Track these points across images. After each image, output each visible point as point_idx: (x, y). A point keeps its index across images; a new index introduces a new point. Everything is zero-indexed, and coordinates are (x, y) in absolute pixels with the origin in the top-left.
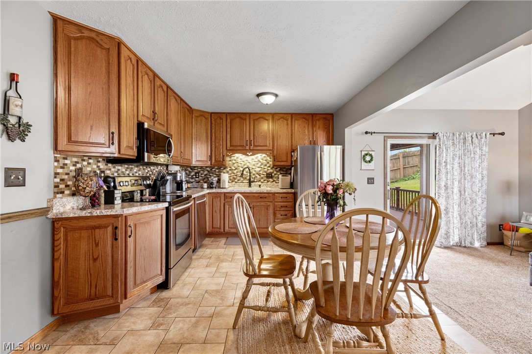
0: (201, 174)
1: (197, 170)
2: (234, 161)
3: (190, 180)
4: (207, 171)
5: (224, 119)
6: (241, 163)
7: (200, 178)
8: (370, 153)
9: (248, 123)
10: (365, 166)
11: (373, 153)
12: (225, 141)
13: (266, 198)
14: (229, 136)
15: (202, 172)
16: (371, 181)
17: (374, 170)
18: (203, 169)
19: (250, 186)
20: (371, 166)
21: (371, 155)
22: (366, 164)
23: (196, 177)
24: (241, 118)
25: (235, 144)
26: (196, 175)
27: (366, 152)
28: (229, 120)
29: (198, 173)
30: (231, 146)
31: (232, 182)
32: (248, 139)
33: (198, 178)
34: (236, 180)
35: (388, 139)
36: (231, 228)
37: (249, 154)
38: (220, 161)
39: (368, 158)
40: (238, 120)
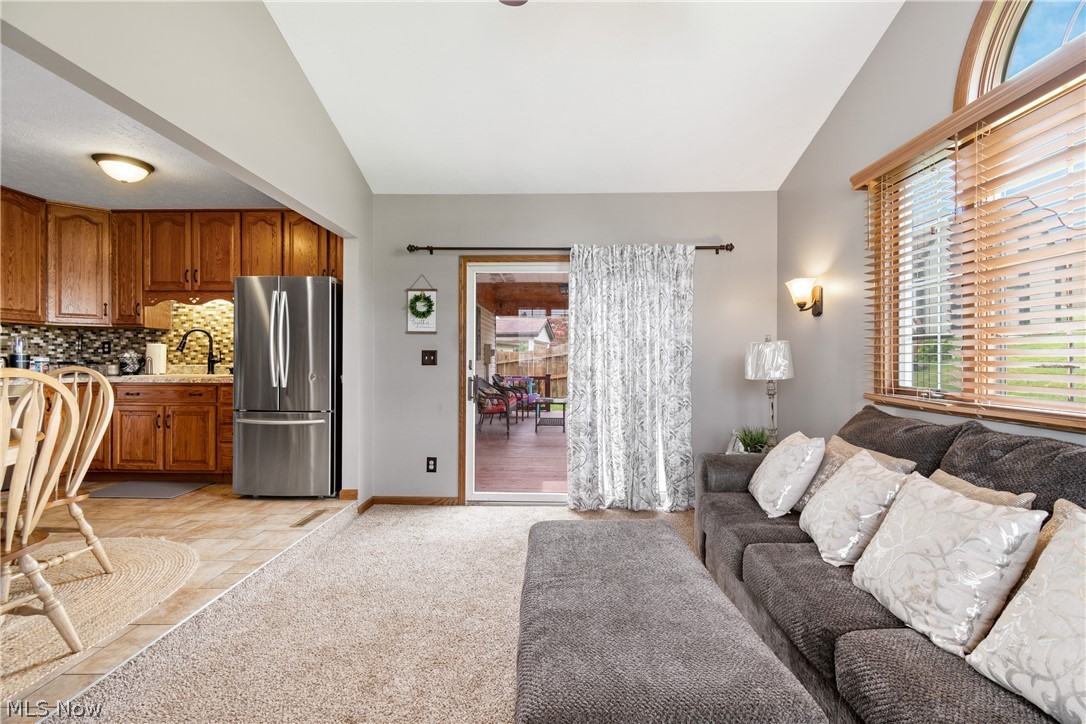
0: (115, 346)
1: (106, 336)
2: (183, 318)
3: (92, 358)
4: (127, 338)
5: (139, 224)
6: (200, 320)
7: (113, 353)
8: (427, 294)
9: (188, 233)
10: (414, 324)
11: (433, 296)
12: (140, 271)
13: (200, 395)
14: (148, 262)
15: (116, 341)
16: (429, 358)
17: (435, 333)
18: (117, 335)
19: (211, 370)
20: (430, 324)
21: (428, 300)
22: (418, 320)
23: (104, 353)
24: (174, 222)
25: (160, 279)
26: (104, 348)
27: (418, 293)
28: (148, 227)
29: (109, 343)
30: (153, 282)
31: (181, 361)
32: (188, 267)
33: (109, 353)
34: (188, 359)
35: (469, 264)
36: (127, 461)
37: (194, 301)
38: (131, 316)
39: (421, 307)
40: (167, 226)
